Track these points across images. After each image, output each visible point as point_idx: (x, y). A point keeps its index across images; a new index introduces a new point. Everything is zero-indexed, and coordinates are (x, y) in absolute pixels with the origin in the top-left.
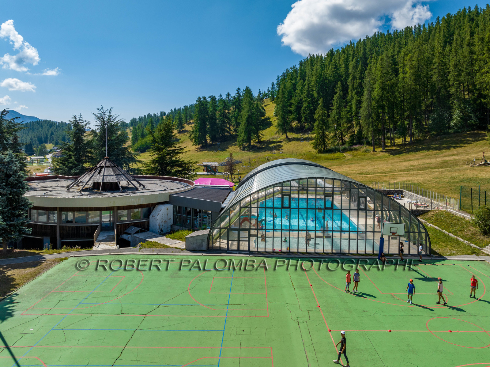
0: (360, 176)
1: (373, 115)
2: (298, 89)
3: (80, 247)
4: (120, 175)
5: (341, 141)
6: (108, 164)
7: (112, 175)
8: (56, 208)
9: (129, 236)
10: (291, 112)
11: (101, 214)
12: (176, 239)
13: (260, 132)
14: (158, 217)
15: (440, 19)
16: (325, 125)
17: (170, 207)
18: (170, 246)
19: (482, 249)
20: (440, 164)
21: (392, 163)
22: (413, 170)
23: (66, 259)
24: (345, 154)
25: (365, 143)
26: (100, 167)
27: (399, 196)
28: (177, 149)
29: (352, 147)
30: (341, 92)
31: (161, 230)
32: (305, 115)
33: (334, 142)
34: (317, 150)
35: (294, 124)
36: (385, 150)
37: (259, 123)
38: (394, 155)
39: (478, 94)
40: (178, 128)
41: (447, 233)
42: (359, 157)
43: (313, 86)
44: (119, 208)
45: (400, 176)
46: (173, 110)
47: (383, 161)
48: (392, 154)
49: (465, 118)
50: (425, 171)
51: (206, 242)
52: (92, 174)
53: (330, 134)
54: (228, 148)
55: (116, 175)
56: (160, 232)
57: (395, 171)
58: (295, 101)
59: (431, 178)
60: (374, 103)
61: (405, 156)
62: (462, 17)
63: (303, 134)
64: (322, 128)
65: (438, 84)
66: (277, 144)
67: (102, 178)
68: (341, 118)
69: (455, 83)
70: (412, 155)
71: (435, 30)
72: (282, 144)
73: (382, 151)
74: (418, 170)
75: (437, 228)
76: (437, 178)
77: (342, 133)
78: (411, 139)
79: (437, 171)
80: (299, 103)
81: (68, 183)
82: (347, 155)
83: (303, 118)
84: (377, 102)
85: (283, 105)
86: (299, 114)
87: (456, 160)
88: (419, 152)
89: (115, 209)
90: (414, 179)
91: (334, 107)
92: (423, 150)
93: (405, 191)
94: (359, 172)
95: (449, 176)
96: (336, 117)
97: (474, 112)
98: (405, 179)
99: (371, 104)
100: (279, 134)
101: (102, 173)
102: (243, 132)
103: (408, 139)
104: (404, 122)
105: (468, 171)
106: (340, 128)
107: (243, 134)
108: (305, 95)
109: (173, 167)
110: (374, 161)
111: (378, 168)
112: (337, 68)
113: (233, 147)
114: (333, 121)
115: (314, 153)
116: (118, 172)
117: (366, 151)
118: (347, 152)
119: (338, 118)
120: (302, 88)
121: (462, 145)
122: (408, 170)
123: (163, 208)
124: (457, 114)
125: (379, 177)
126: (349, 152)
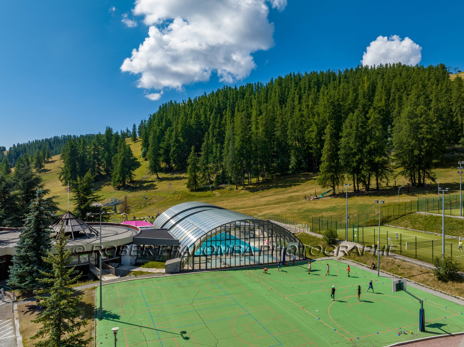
2: (167, 135)
5: (208, 181)
7: (77, 225)
10: (160, 155)
13: (132, 172)
15: (274, 80)
17: (135, 246)
18: (153, 272)
20: (288, 199)
21: (254, 199)
22: (271, 204)
24: (214, 192)
25: (229, 183)
29: (219, 186)
32: (173, 158)
33: (203, 181)
34: (190, 189)
35: (163, 165)
36: (245, 188)
38: (253, 192)
39: (307, 146)
42: (226, 194)
45: (264, 210)
47: (246, 197)
48: (251, 192)
49: (299, 163)
50: (279, 205)
51: (179, 267)
53: (200, 175)
54: (102, 188)
57: (258, 206)
58: (164, 145)
59: (285, 210)
60: (236, 152)
61: (261, 193)
62: (289, 82)
63: (172, 174)
64: (194, 171)
65: (281, 138)
66: (150, 183)
70: (266, 192)
71: (272, 89)
72: (155, 183)
73: (243, 189)
74: (275, 204)
76: (289, 210)
77: (209, 175)
78: (263, 179)
82: (216, 193)
83: (172, 161)
85: (154, 149)
86: (168, 156)
87: (297, 196)
88: (270, 189)
90: (274, 212)
92: (273, 188)
93: (272, 221)
96: (204, 161)
97: (305, 159)
98: (268, 212)
100: (150, 174)
102: (118, 173)
103: (261, 179)
104: (257, 166)
105: (307, 204)
107: (118, 176)
108: (173, 140)
110: (239, 198)
111: (245, 204)
115: (188, 192)
117: (231, 189)
121: (299, 183)
122: (268, 204)
124: (293, 160)
125: (249, 211)
126: (217, 190)
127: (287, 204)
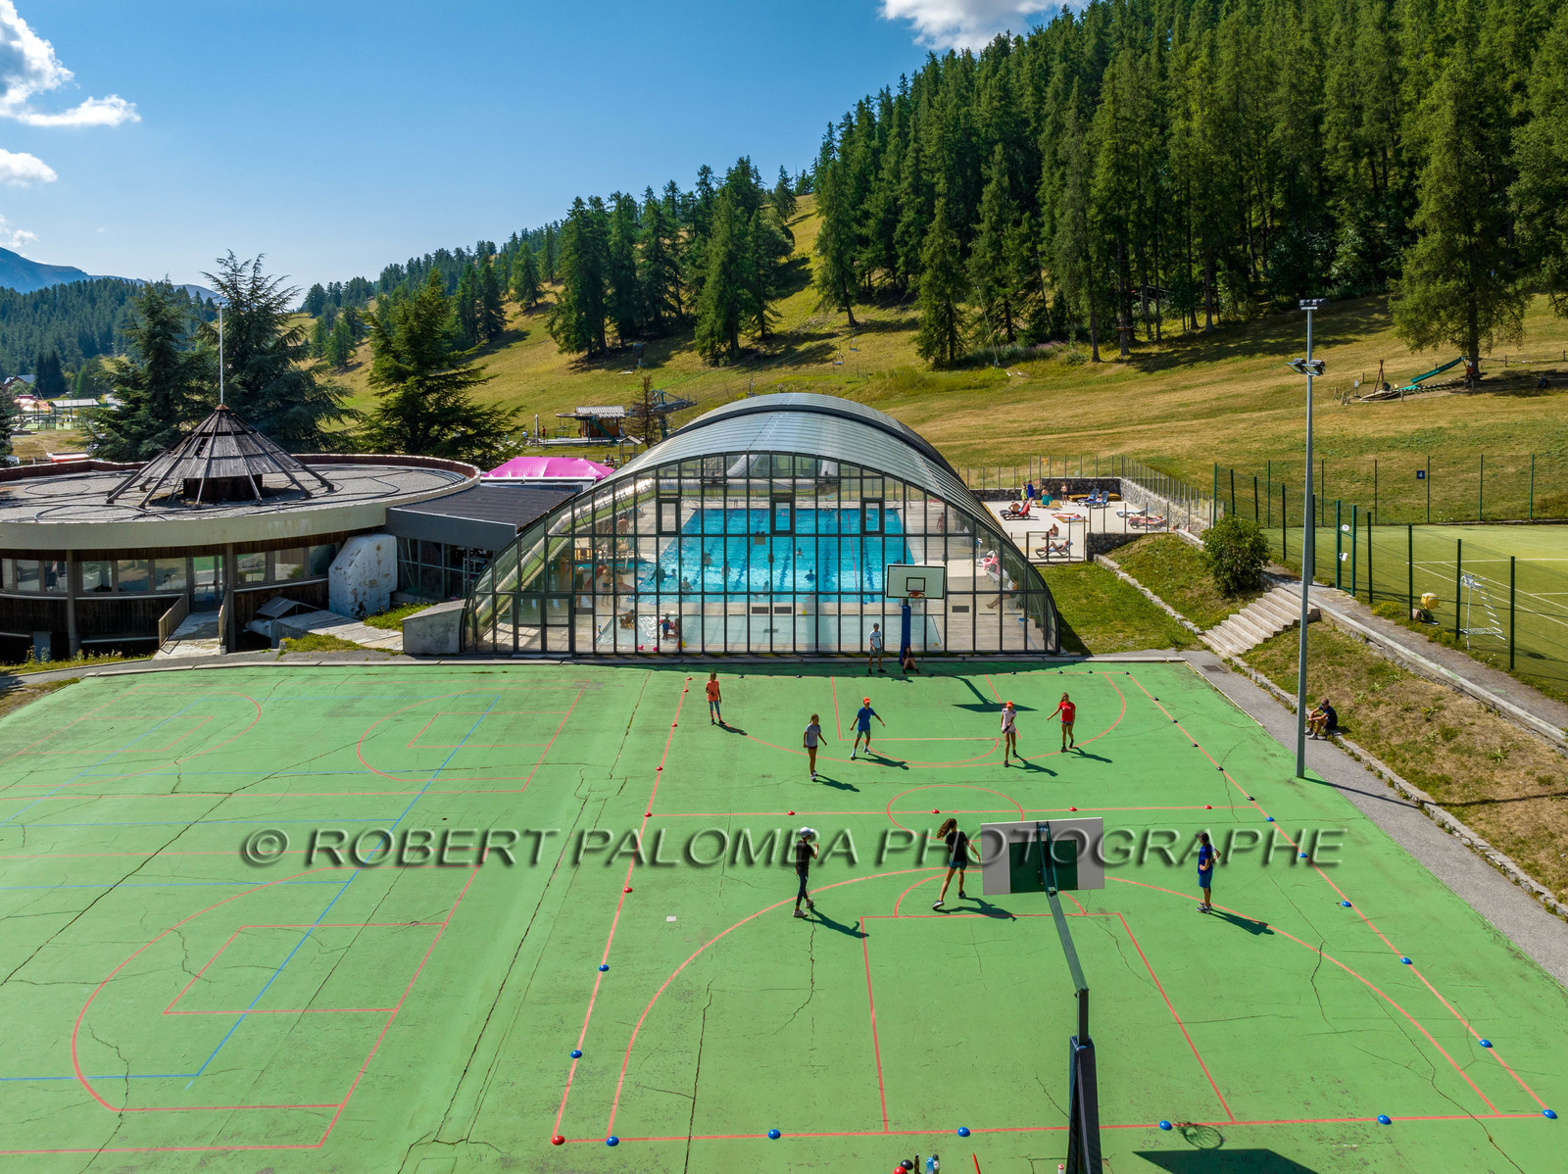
0: (1025, 439)
1: (1092, 249)
2: (886, 166)
3: (120, 653)
4: (259, 455)
5: (1004, 332)
6: (225, 426)
7: (234, 457)
8: (65, 551)
9: (268, 623)
10: (864, 241)
11: (190, 568)
12: (389, 627)
13: (770, 304)
14: (350, 571)
16: (952, 282)
17: (389, 542)
18: (365, 645)
19: (1203, 634)
20: (1265, 396)
21: (1134, 397)
22: (1181, 417)
23: (75, 681)
24: (1009, 372)
25: (1073, 335)
26: (201, 434)
27: (1103, 497)
28: (460, 374)
29: (1034, 350)
30: (1003, 176)
31: (361, 606)
32: (905, 249)
33: (983, 333)
34: (931, 361)
35: (878, 277)
36: (1127, 357)
37: (763, 279)
38: (1151, 372)
40: (522, 298)
41: (1149, 593)
42: (1048, 378)
43: (933, 157)
44: (241, 548)
45: (1134, 438)
46: (519, 235)
47: (1114, 389)
48: (1145, 370)
49: (1370, 254)
50: (1211, 420)
51: (457, 631)
52: (178, 456)
53: (970, 310)
54: (668, 358)
55: (246, 457)
56: (358, 613)
57: (1130, 422)
58: (877, 206)
59: (1217, 441)
60: (1093, 211)
61: (1179, 375)
64: (941, 294)
65: (1288, 150)
66: (821, 342)
67: (204, 465)
68: (1003, 259)
69: (1341, 144)
70: (1203, 372)
73: (1119, 361)
74: (1196, 416)
75: (1133, 581)
76: (1233, 441)
77: (1007, 304)
78: (1209, 319)
79: (1243, 420)
80: (888, 211)
81: (111, 483)
82: (1016, 374)
83: (902, 259)
84: (1101, 209)
85: (838, 221)
86: (890, 247)
88: (1223, 361)
89: (230, 551)
90: (1167, 446)
91: (984, 226)
92: (1236, 354)
93: (1126, 482)
94: (1026, 426)
95: (1266, 435)
96: (988, 255)
98: (1143, 445)
99: (1085, 215)
100: (826, 311)
101: (206, 454)
102: (712, 307)
103: (1202, 320)
104: (1190, 267)
106: (1002, 291)
107: (712, 315)
108: (906, 184)
109: (447, 425)
110: (1086, 392)
111: (1085, 414)
112: (1009, 97)
113: (685, 354)
114: (980, 268)
115: (919, 371)
116: (253, 448)
117: (1072, 361)
118: (1018, 366)
119: (994, 259)
120: (897, 162)
122: (1166, 417)
123: (365, 546)
124: (1348, 240)
125: (1074, 441)
126: (1022, 365)
127: (1245, 416)
